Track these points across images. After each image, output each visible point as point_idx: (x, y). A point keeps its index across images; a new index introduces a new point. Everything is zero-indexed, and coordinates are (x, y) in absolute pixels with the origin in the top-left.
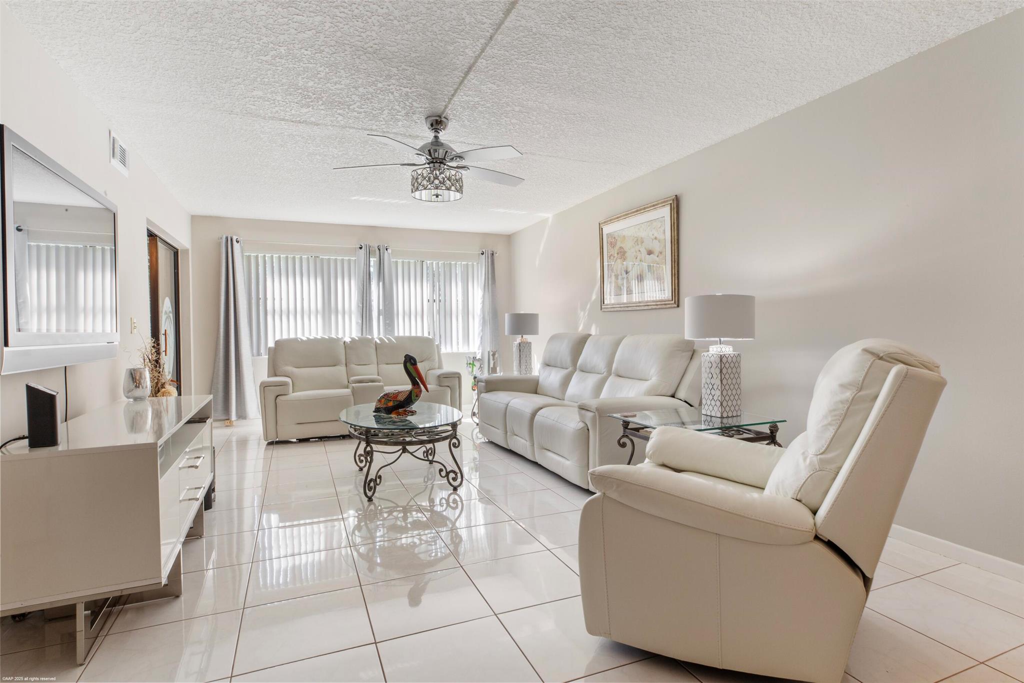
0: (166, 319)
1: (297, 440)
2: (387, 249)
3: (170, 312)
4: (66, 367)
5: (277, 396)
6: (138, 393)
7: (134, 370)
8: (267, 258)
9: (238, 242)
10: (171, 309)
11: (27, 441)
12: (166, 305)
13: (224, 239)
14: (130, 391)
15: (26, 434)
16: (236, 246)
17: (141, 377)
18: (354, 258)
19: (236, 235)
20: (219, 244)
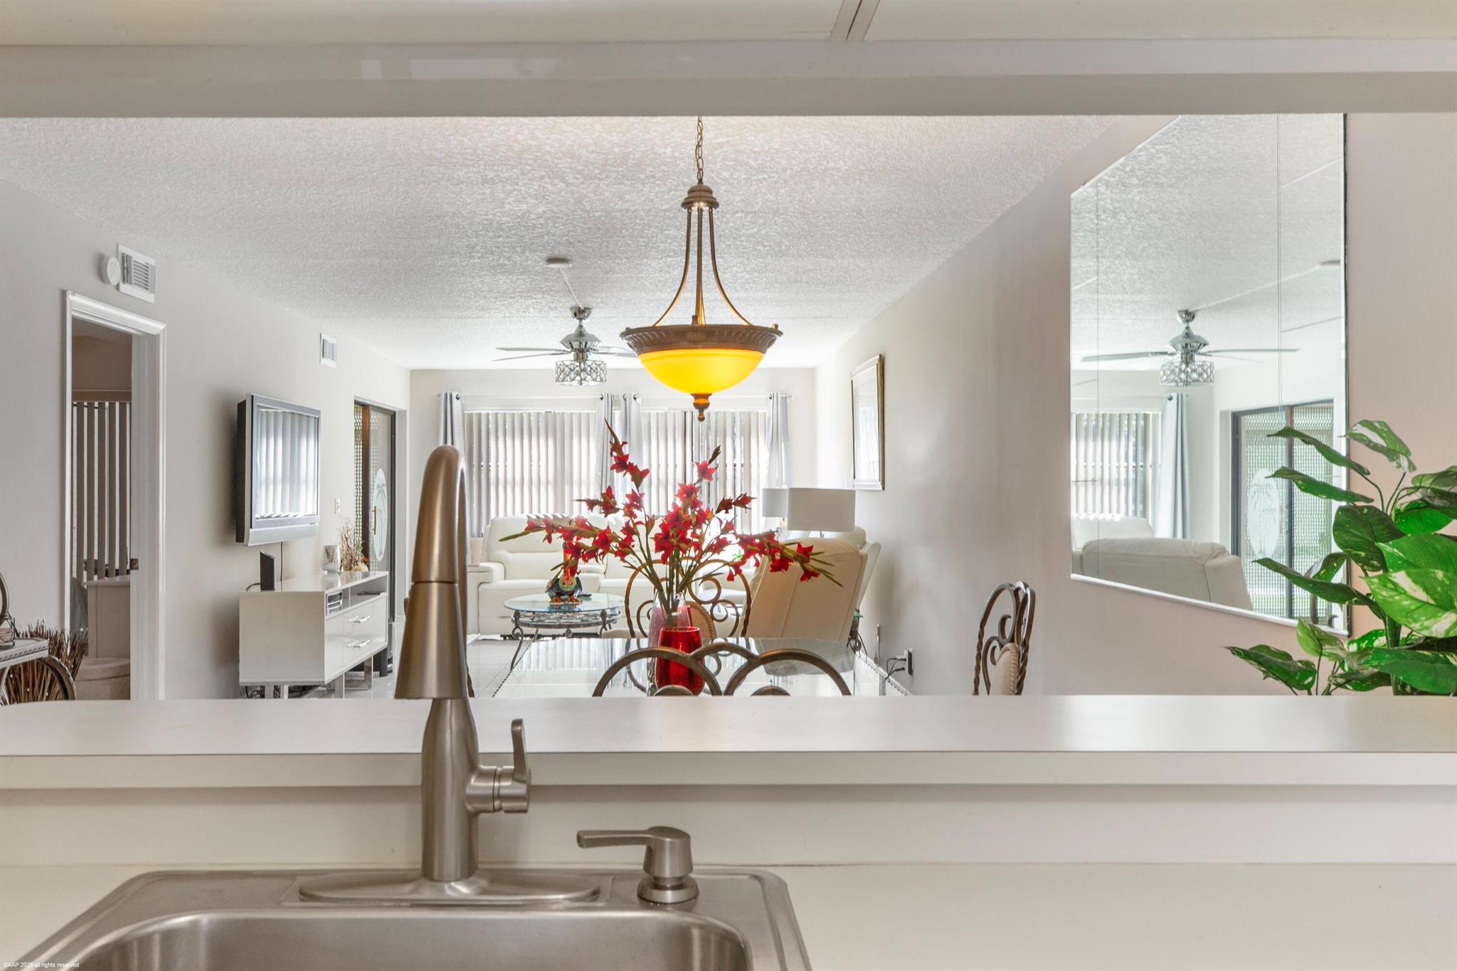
0: (378, 494)
1: (501, 636)
2: (635, 399)
3: (383, 485)
4: (282, 543)
5: (481, 584)
6: (331, 566)
7: (329, 547)
8: (490, 417)
9: (458, 398)
10: (384, 482)
11: (259, 587)
12: (379, 478)
13: (443, 397)
14: (325, 564)
15: (259, 582)
16: (456, 403)
17: (333, 553)
18: (594, 412)
19: (455, 391)
20: (439, 402)
